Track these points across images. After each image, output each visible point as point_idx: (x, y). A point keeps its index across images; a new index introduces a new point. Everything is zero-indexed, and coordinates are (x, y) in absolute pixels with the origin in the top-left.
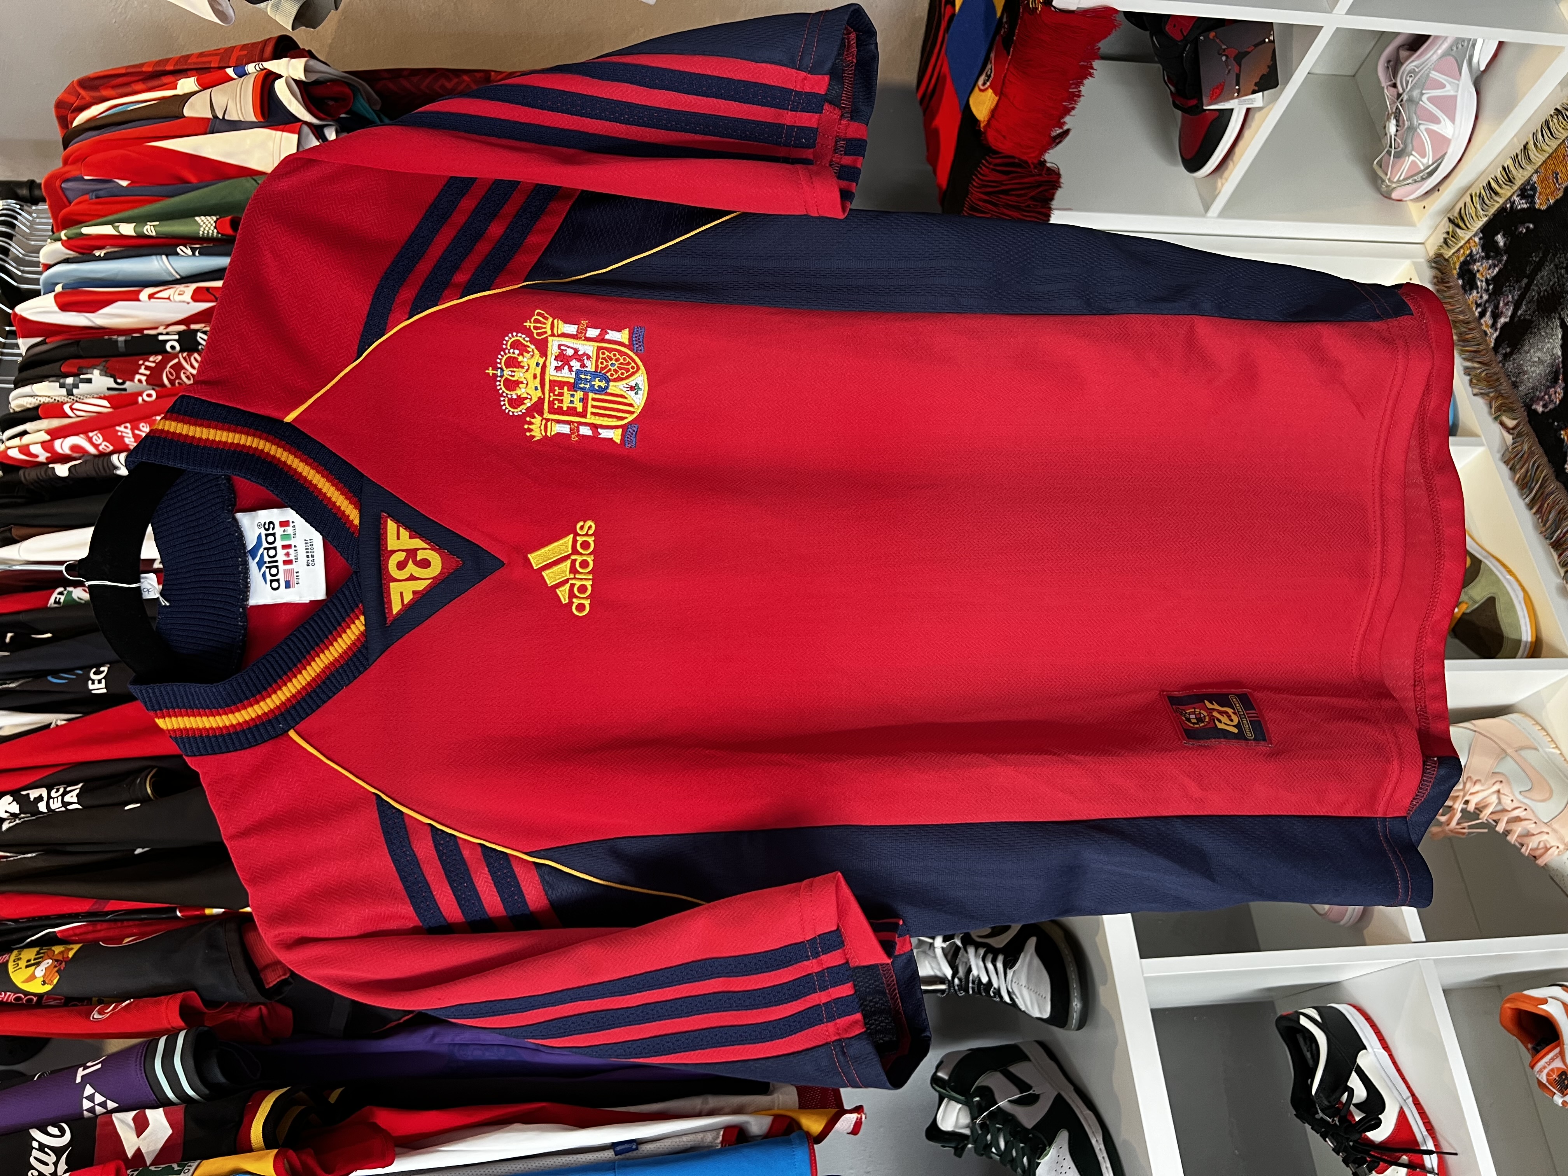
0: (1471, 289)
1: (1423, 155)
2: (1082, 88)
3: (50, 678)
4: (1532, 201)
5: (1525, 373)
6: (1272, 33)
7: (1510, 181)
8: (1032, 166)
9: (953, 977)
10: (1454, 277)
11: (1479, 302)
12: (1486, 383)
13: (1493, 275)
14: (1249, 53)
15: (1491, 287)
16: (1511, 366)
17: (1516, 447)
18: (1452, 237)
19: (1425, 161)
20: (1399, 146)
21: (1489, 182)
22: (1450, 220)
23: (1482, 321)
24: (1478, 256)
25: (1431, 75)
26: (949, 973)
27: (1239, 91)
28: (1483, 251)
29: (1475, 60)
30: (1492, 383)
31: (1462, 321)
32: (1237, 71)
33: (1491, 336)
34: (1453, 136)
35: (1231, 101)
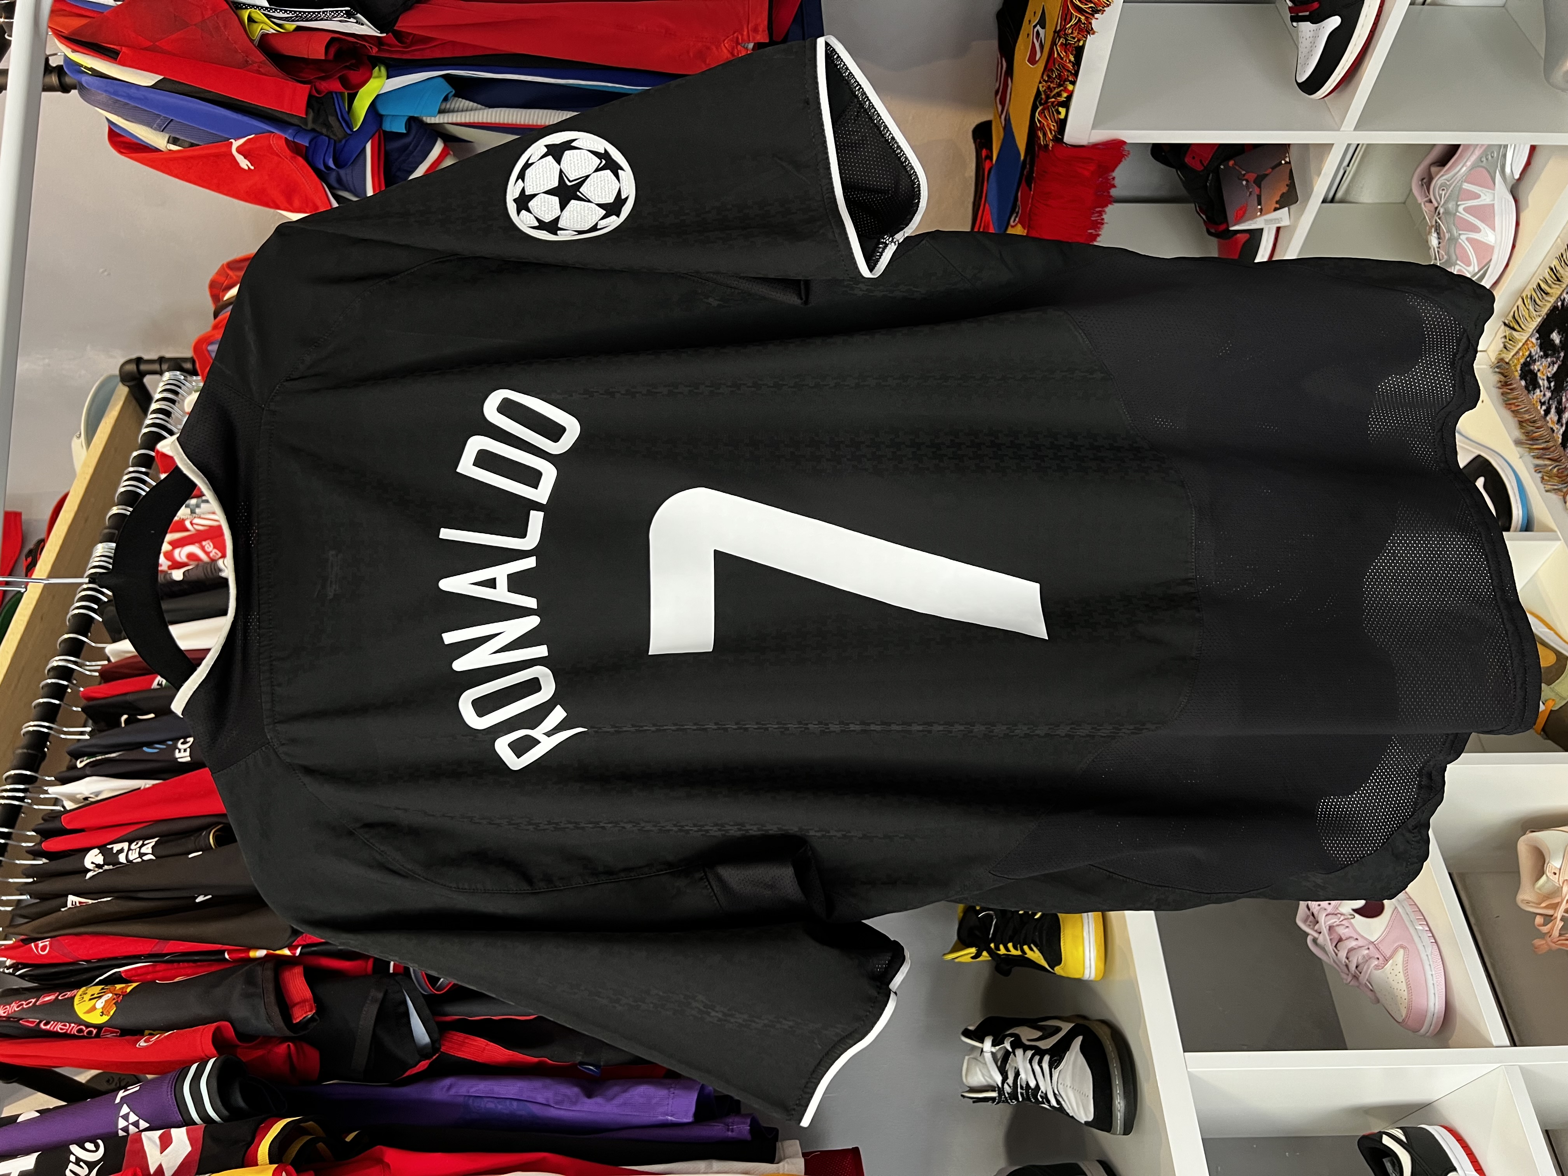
0: (1534, 389)
1: (1469, 264)
2: (1104, 216)
3: (145, 749)
6: (1287, 155)
7: (1559, 280)
9: (1003, 1083)
10: (1516, 379)
11: (1543, 401)
12: (1557, 479)
13: (1553, 372)
14: (1267, 175)
15: (1552, 384)
18: (1510, 340)
19: (1471, 268)
20: (1443, 258)
21: (1539, 285)
22: (1505, 324)
23: (1548, 418)
24: (1537, 356)
25: (1464, 187)
26: (999, 1079)
27: (1261, 210)
28: (1541, 350)
29: (1508, 170)
30: (1564, 478)
31: (1528, 420)
32: (1258, 193)
33: (1558, 432)
34: (1496, 241)
35: (1255, 220)
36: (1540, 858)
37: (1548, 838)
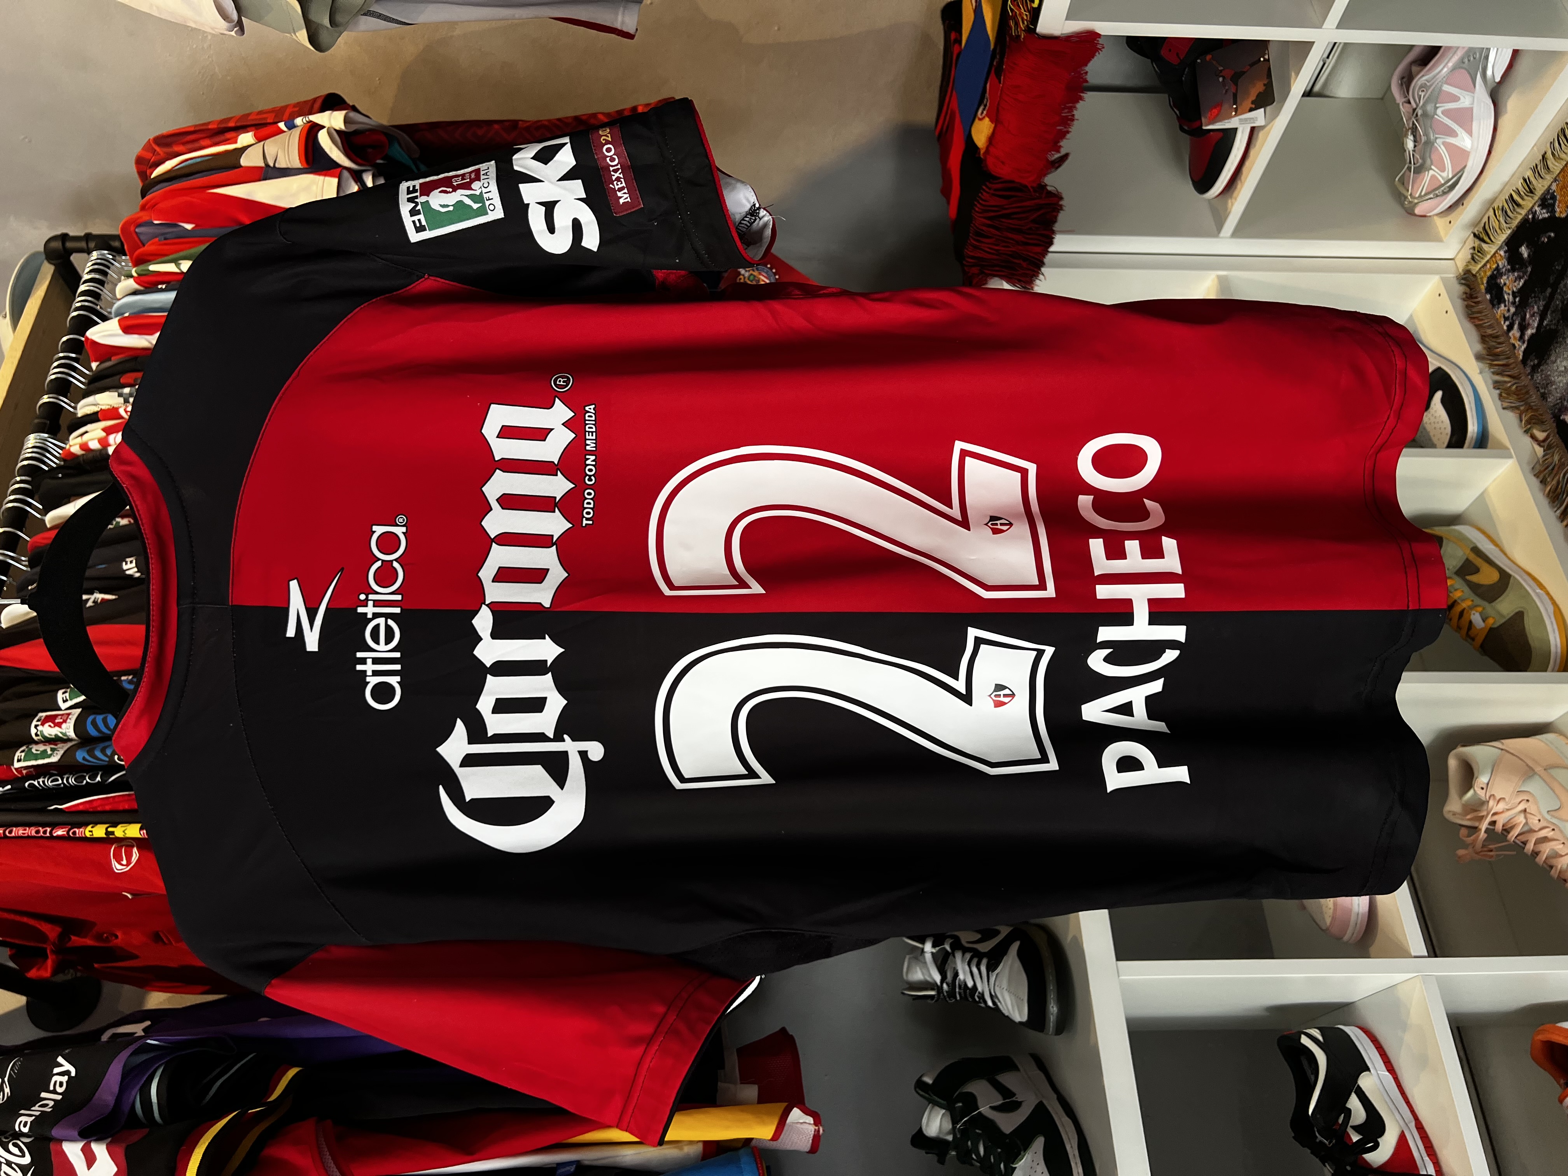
0: (1499, 303)
1: (1443, 169)
2: (1075, 112)
4: (1552, 210)
5: (1552, 383)
6: (1267, 52)
7: (1531, 192)
8: (1032, 190)
9: (942, 983)
10: (1482, 292)
11: (1507, 315)
12: (1516, 396)
13: (1519, 287)
14: (1244, 73)
15: (1517, 299)
16: (1539, 378)
17: (1546, 459)
18: (1478, 252)
19: (1445, 174)
20: (1418, 163)
21: (1511, 195)
22: (1475, 235)
23: (1511, 334)
24: (1504, 270)
25: (1444, 89)
26: (937, 978)
27: (1236, 110)
28: (1508, 264)
29: (1489, 73)
30: (1522, 396)
31: (1491, 335)
32: (1233, 90)
33: (1519, 348)
34: (1472, 148)
35: (1230, 120)
36: (1468, 773)
37: (1479, 753)
